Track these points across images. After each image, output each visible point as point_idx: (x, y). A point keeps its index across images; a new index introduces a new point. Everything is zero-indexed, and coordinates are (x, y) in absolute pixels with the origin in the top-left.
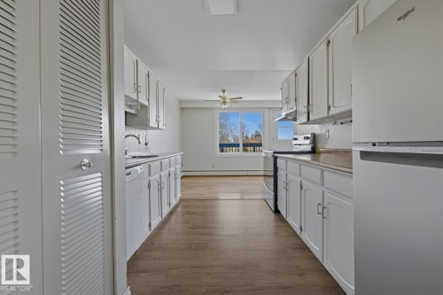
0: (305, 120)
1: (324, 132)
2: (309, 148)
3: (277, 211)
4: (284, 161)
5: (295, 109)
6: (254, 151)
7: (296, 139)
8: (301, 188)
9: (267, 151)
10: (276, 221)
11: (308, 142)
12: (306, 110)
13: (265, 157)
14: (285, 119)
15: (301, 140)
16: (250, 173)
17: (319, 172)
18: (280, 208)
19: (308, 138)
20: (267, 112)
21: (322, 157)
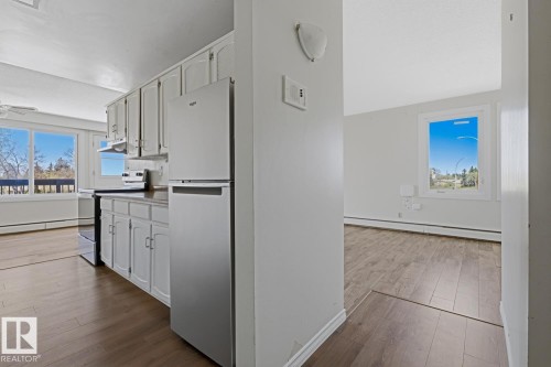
0: (137, 155)
1: (158, 168)
2: (142, 186)
3: (99, 264)
4: (110, 201)
5: (124, 141)
6: (58, 191)
7: (126, 175)
8: (130, 227)
9: (84, 190)
10: (98, 274)
11: (141, 178)
12: (137, 144)
13: (80, 199)
14: (113, 150)
15: (133, 177)
16: (49, 226)
17: (147, 207)
18: (103, 259)
19: (140, 174)
20: (82, 134)
21: (156, 194)
